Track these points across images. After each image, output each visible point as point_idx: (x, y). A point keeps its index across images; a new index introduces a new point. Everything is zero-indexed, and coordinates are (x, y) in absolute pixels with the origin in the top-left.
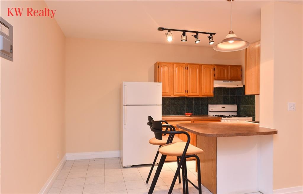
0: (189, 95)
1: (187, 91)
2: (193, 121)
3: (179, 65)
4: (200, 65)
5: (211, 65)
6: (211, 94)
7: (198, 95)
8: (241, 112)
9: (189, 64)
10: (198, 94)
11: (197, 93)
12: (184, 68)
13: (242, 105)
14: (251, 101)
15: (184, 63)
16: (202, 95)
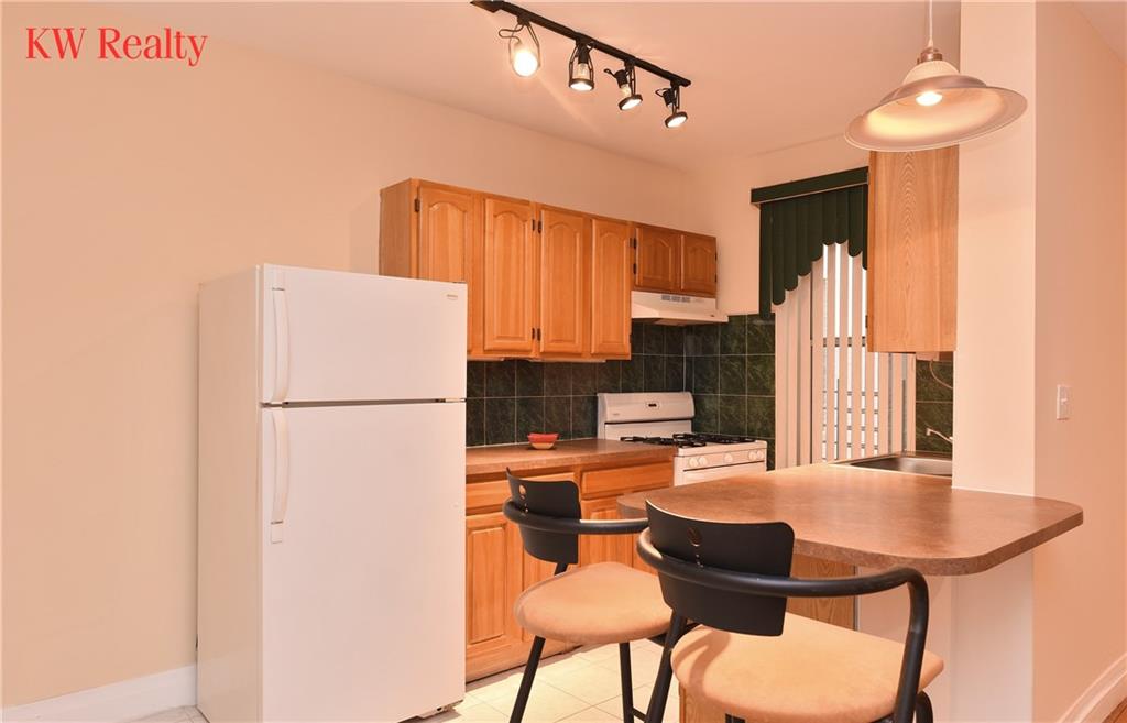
0: (544, 353)
1: (536, 334)
2: (579, 469)
3: (510, 207)
4: (588, 219)
5: (624, 223)
6: (623, 346)
7: (580, 350)
8: (708, 420)
9: (544, 207)
10: (577, 346)
11: (577, 342)
12: (528, 226)
13: (714, 392)
14: (757, 379)
15: (527, 203)
16: (593, 351)
